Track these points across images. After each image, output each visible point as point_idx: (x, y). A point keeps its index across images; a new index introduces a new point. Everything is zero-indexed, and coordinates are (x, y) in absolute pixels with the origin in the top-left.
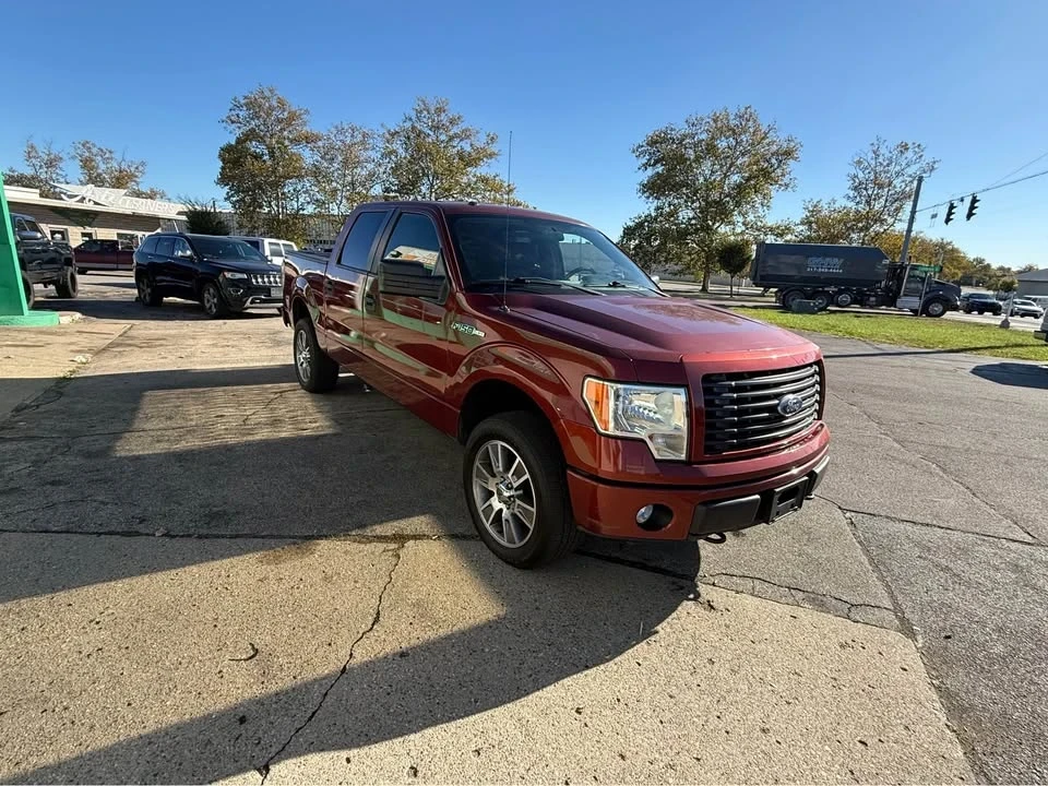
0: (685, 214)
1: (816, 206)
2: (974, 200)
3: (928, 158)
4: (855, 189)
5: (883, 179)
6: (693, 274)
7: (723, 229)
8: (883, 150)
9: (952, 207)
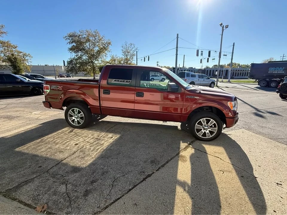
0: (85, 57)
1: (113, 56)
2: (149, 57)
3: (136, 47)
4: (124, 53)
5: (129, 51)
6: (90, 74)
7: (96, 62)
8: (127, 45)
9: (145, 58)
